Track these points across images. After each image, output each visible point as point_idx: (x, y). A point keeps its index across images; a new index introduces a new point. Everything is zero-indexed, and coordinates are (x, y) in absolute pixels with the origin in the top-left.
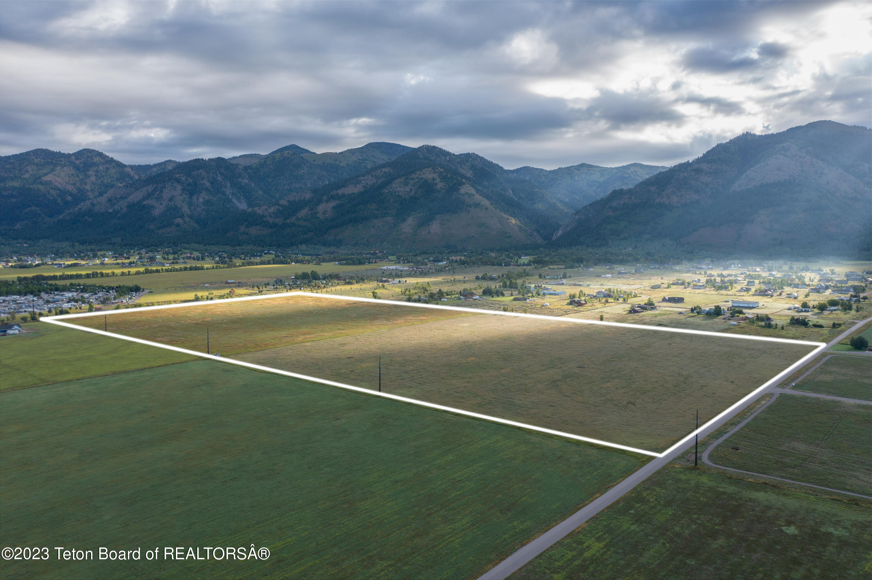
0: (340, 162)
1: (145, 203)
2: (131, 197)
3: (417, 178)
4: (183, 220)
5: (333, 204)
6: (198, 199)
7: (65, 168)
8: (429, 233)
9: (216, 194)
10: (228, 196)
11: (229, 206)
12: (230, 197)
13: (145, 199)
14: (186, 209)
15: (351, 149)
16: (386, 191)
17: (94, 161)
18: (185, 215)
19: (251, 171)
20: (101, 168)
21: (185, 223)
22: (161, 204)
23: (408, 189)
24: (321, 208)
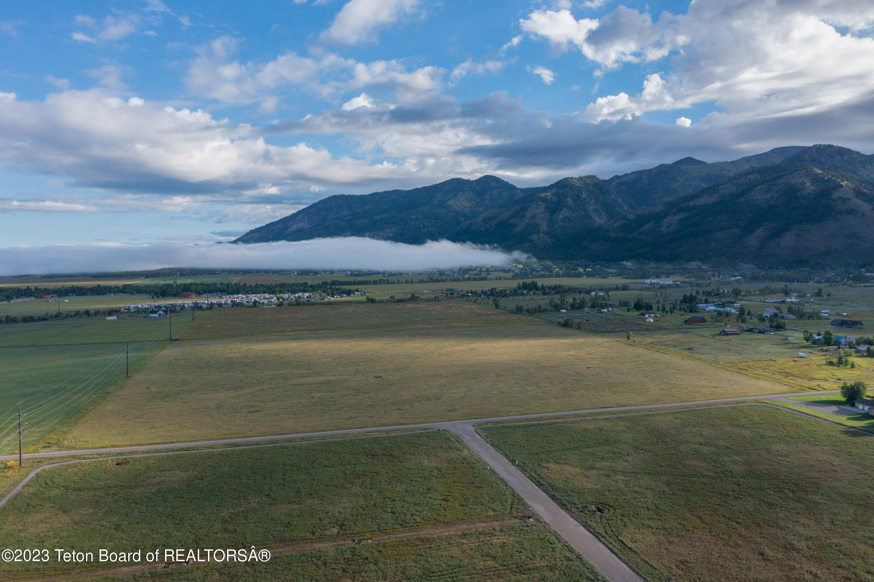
0: (728, 172)
1: (510, 221)
2: (501, 216)
3: (784, 183)
4: (538, 236)
5: (681, 216)
6: (557, 216)
7: (466, 193)
8: (779, 245)
9: (577, 211)
10: (590, 212)
11: (587, 222)
12: (592, 213)
13: (512, 217)
14: (544, 226)
15: (747, 157)
16: (743, 199)
17: (491, 185)
18: (541, 231)
19: (624, 187)
20: (496, 191)
21: (539, 239)
22: (523, 222)
23: (769, 196)
24: (666, 222)
